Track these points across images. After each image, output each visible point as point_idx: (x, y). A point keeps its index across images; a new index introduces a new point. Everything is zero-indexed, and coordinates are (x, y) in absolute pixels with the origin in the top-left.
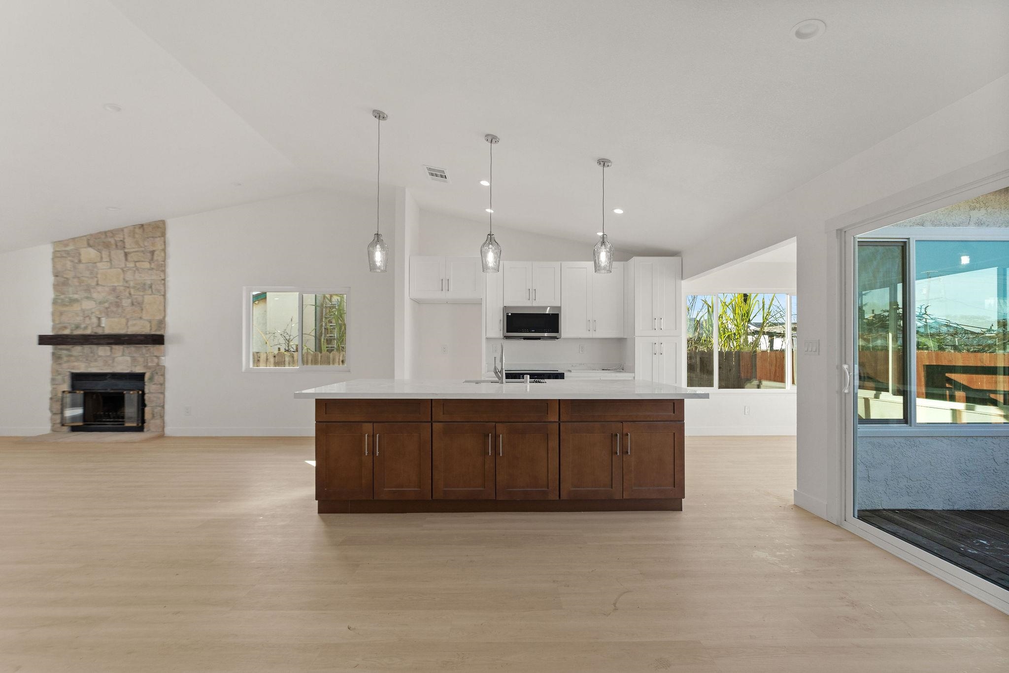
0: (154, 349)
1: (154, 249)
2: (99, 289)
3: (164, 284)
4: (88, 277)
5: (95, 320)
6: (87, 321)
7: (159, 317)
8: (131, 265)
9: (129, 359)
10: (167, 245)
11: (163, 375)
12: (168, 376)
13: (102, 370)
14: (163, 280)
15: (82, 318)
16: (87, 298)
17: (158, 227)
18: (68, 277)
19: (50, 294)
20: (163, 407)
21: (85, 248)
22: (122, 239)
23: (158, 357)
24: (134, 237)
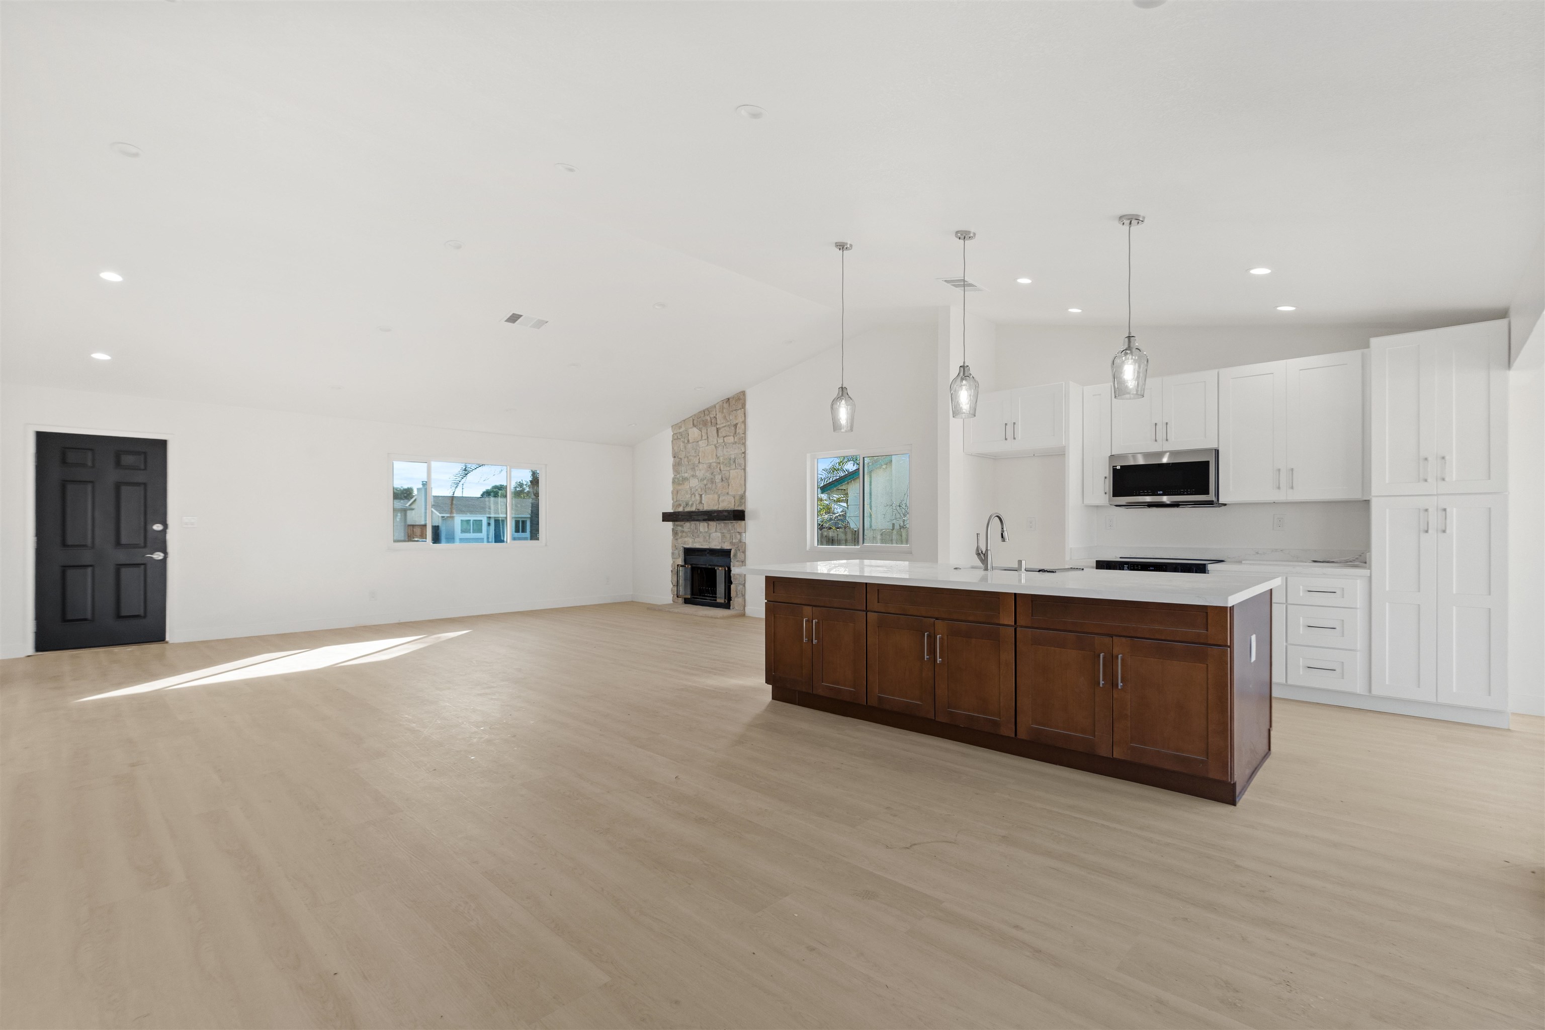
0: (738, 525)
1: (737, 422)
2: (701, 466)
3: (745, 458)
4: (693, 456)
5: (698, 497)
6: (693, 499)
7: (741, 492)
8: (721, 440)
9: (719, 534)
10: (746, 417)
11: (744, 552)
12: (749, 553)
13: (702, 545)
14: (743, 453)
15: (690, 496)
16: (693, 476)
17: (739, 399)
18: (681, 457)
19: (671, 475)
20: (744, 585)
21: (691, 428)
22: (715, 415)
23: (740, 533)
24: (723, 412)
